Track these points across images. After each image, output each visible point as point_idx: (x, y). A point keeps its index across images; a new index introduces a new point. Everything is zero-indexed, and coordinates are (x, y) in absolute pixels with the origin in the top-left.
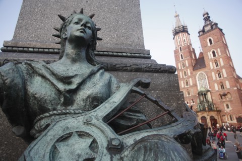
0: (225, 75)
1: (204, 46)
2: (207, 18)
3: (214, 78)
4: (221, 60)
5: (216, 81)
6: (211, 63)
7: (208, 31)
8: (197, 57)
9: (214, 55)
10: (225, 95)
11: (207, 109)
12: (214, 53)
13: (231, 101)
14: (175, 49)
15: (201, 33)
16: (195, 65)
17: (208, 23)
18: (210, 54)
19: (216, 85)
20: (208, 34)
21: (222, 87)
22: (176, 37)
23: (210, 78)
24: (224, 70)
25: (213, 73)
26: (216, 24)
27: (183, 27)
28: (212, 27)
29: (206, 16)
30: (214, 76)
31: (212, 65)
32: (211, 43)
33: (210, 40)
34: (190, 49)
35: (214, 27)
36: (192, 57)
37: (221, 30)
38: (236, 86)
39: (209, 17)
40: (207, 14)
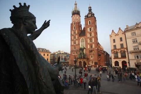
0: (93, 41)
1: (86, 24)
2: (90, 10)
3: (88, 42)
4: (93, 33)
5: (89, 44)
6: (88, 34)
7: (90, 17)
8: (82, 29)
9: (90, 30)
10: (92, 51)
11: (83, 57)
12: (90, 29)
13: (93, 54)
14: (71, 23)
15: (86, 17)
16: (81, 33)
17: (90, 13)
18: (89, 29)
19: (89, 46)
20: (89, 18)
21: (91, 47)
22: (74, 16)
23: (86, 41)
24: (93, 39)
25: (88, 39)
26: (94, 14)
27: (78, 11)
28: (91, 15)
29: (90, 8)
30: (88, 41)
31: (88, 35)
32: (90, 24)
33: (90, 22)
34: (79, 25)
35: (93, 15)
36: (79, 29)
37: (95, 18)
38: (97, 47)
39: (91, 10)
40: (91, 8)
